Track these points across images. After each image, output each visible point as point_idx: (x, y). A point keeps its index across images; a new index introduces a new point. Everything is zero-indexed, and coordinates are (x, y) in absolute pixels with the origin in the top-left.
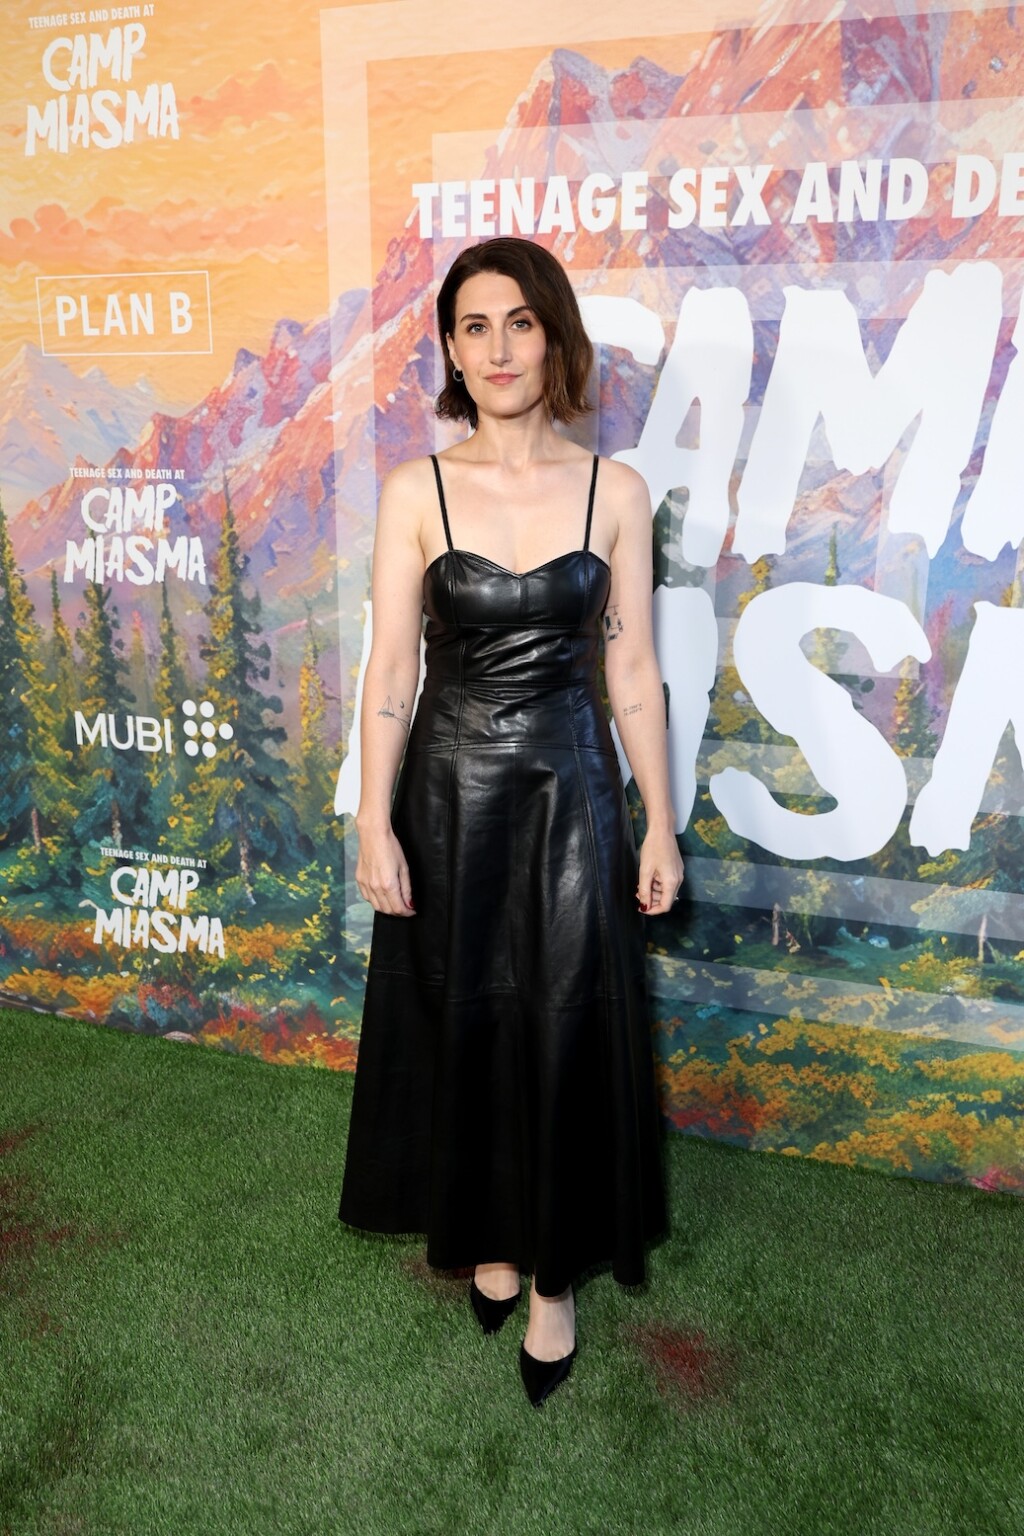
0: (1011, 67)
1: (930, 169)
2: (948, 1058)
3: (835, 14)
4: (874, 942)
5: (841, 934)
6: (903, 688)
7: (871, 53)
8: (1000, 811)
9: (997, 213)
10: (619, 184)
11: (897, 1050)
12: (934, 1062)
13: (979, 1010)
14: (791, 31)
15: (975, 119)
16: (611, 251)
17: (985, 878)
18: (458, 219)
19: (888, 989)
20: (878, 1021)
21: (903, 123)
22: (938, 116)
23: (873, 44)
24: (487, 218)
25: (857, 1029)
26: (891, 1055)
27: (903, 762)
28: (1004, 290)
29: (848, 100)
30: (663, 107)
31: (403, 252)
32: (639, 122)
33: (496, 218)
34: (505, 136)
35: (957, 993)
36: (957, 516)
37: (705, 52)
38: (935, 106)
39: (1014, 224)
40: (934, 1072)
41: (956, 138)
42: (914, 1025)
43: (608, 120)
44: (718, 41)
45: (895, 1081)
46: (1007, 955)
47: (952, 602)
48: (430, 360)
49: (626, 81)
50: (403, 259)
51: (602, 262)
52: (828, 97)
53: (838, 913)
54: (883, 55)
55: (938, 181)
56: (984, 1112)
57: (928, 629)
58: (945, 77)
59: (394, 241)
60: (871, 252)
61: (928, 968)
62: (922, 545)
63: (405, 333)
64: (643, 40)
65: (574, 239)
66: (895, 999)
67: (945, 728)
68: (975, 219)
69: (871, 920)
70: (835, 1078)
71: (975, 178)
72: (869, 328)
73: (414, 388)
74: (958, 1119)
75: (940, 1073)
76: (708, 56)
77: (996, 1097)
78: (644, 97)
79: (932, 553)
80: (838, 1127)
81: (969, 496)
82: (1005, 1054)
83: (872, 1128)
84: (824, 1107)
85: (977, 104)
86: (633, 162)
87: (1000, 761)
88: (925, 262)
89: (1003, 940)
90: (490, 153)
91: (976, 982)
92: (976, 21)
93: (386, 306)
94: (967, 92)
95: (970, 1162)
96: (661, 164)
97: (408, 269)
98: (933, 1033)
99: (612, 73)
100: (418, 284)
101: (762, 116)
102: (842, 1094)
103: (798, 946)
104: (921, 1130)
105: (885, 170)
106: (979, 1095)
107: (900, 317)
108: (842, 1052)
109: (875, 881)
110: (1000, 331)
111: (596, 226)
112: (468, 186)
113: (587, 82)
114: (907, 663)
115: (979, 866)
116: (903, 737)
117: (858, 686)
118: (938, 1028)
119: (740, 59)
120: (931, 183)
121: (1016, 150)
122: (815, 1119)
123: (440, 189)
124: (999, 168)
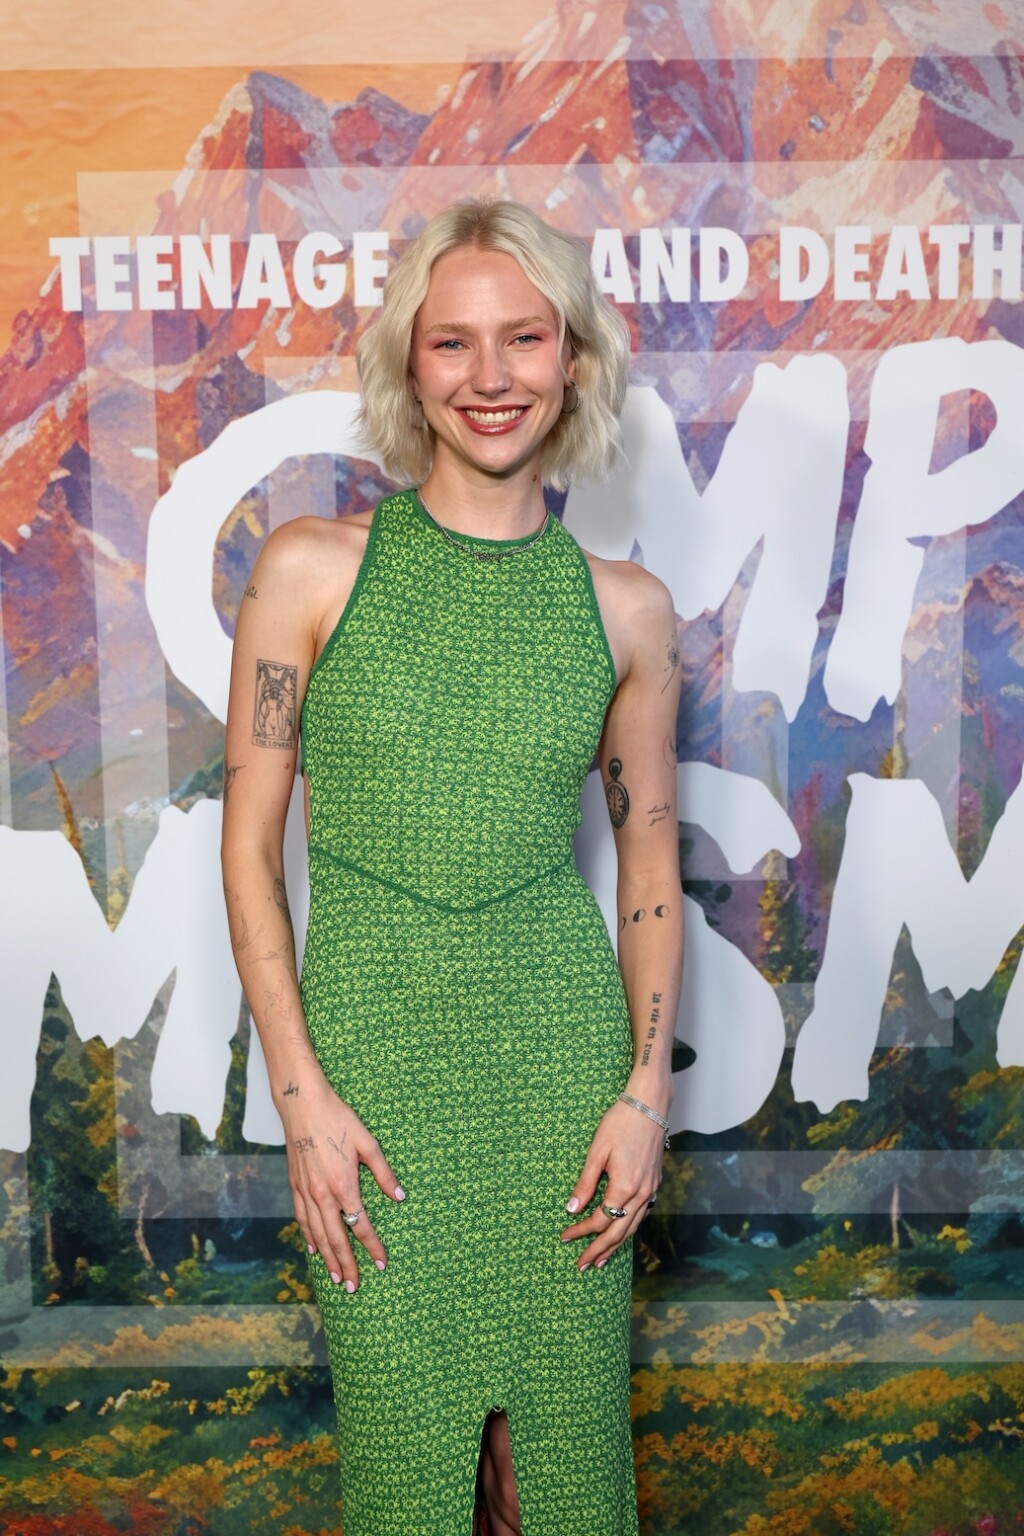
0: (835, 126)
1: (750, 241)
2: (867, 1387)
3: (620, 50)
4: (758, 1241)
5: (713, 1236)
6: (769, 892)
7: (666, 101)
8: (903, 1044)
9: (833, 297)
10: (349, 247)
11: (799, 1387)
12: (849, 1397)
13: (900, 1314)
14: (565, 69)
15: (798, 185)
16: (343, 333)
17: (891, 1135)
18: (120, 287)
19: (781, 1304)
20: (772, 1351)
21: (712, 185)
22: (754, 180)
23: (669, 90)
24: (163, 286)
25: (745, 1367)
26: (792, 1396)
27: (777, 992)
28: (850, 387)
29: (643, 154)
30: (404, 153)
31: (37, 330)
32: (373, 170)
33: (176, 286)
34: (185, 180)
35: (870, 1295)
36: (818, 666)
37: (456, 87)
38: (749, 167)
39: (855, 309)
40: (849, 1410)
41: (777, 206)
42: (820, 1348)
43: (330, 165)
44: (471, 75)
45: (801, 1431)
46: (928, 1233)
47: (820, 776)
48: (83, 477)
49: (352, 117)
50: (37, 339)
51: (330, 347)
52: (618, 150)
53: (707, 1206)
54: (682, 104)
55: (760, 256)
56: (918, 1455)
57: (794, 813)
58: (758, 134)
59: (23, 314)
60: (686, 340)
61: (831, 1266)
62: (777, 705)
63: (44, 440)
64: (374, 68)
65: (289, 317)
66: (792, 1317)
67: (824, 940)
68: (808, 303)
69: (752, 1211)
70: (721, 1441)
71: (804, 254)
72: (690, 434)
73: (61, 516)
74: (886, 1471)
75: (859, 1410)
76: (461, 93)
77: (928, 1431)
78: (378, 139)
79: (791, 715)
80: (730, 1513)
81: (830, 641)
82: (937, 1370)
83: (774, 1505)
84: (708, 1487)
85: (799, 168)
86: (367, 220)
87: (897, 977)
88: (753, 354)
89: (921, 1216)
90: (165, 201)
91: (892, 1277)
92: (789, 72)
93: (14, 404)
94: (786, 153)
95: (906, 1528)
96: (405, 224)
97: (46, 352)
98: (845, 1356)
99: (333, 106)
100: (62, 373)
101: (536, 169)
102: (731, 1463)
103: (658, 1261)
104: (839, 1496)
105: (695, 241)
106: (909, 1431)
107: (727, 419)
108: (727, 1403)
109: (753, 1154)
110: (850, 438)
111: (321, 300)
112: (133, 243)
113: (299, 116)
114: (770, 859)
115: (882, 1119)
116: (773, 957)
117: (711, 894)
118: (850, 1348)
119: (502, 99)
120: (752, 258)
121: (849, 223)
122: (697, 1506)
123: (91, 246)
124: (830, 243)
